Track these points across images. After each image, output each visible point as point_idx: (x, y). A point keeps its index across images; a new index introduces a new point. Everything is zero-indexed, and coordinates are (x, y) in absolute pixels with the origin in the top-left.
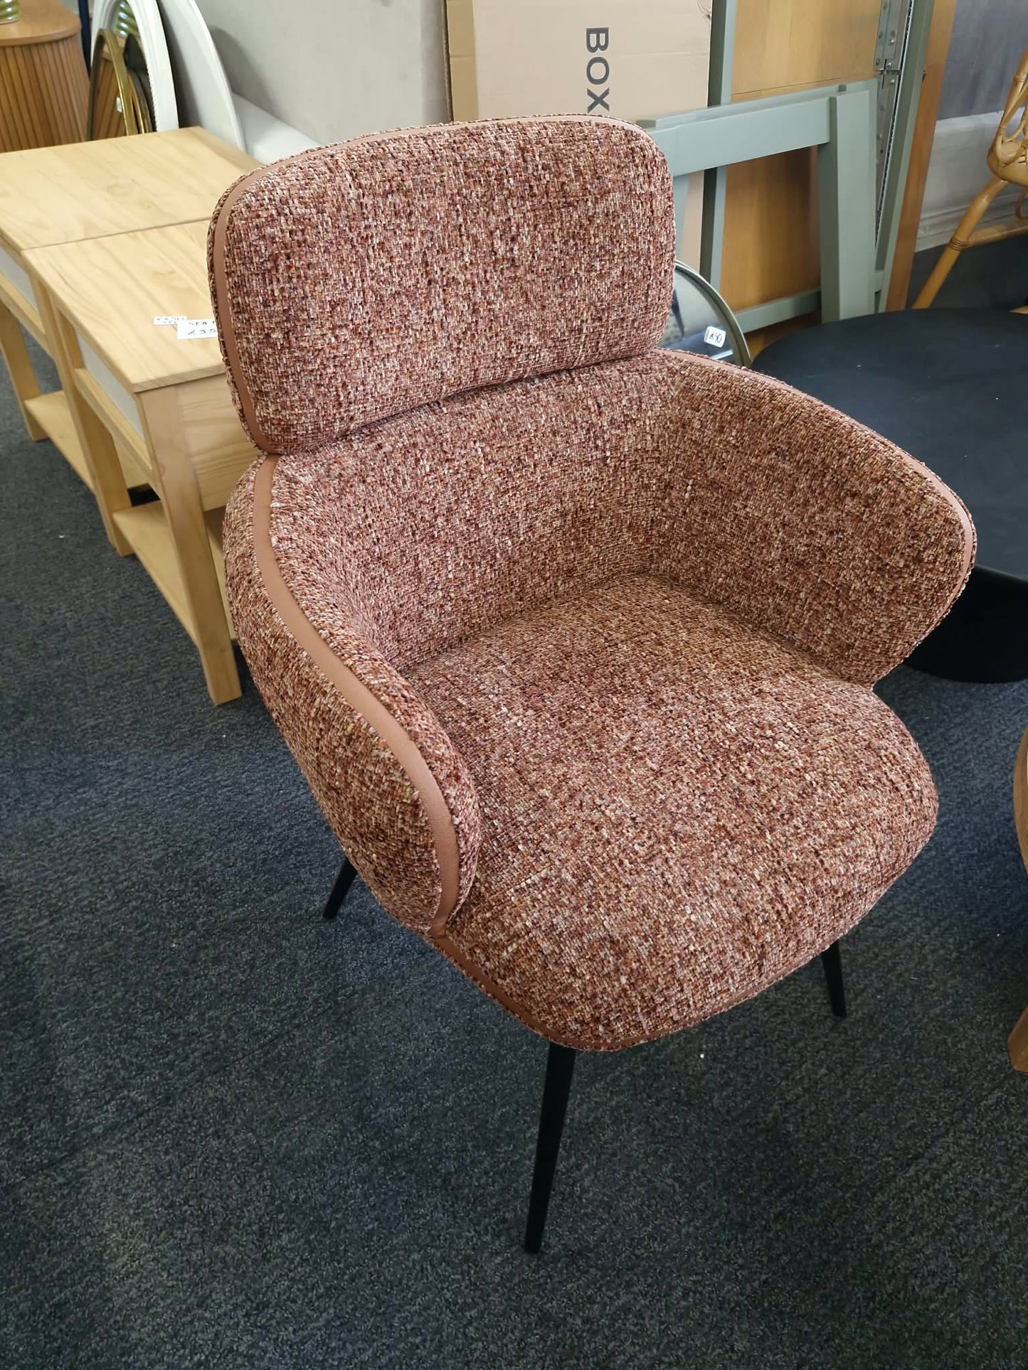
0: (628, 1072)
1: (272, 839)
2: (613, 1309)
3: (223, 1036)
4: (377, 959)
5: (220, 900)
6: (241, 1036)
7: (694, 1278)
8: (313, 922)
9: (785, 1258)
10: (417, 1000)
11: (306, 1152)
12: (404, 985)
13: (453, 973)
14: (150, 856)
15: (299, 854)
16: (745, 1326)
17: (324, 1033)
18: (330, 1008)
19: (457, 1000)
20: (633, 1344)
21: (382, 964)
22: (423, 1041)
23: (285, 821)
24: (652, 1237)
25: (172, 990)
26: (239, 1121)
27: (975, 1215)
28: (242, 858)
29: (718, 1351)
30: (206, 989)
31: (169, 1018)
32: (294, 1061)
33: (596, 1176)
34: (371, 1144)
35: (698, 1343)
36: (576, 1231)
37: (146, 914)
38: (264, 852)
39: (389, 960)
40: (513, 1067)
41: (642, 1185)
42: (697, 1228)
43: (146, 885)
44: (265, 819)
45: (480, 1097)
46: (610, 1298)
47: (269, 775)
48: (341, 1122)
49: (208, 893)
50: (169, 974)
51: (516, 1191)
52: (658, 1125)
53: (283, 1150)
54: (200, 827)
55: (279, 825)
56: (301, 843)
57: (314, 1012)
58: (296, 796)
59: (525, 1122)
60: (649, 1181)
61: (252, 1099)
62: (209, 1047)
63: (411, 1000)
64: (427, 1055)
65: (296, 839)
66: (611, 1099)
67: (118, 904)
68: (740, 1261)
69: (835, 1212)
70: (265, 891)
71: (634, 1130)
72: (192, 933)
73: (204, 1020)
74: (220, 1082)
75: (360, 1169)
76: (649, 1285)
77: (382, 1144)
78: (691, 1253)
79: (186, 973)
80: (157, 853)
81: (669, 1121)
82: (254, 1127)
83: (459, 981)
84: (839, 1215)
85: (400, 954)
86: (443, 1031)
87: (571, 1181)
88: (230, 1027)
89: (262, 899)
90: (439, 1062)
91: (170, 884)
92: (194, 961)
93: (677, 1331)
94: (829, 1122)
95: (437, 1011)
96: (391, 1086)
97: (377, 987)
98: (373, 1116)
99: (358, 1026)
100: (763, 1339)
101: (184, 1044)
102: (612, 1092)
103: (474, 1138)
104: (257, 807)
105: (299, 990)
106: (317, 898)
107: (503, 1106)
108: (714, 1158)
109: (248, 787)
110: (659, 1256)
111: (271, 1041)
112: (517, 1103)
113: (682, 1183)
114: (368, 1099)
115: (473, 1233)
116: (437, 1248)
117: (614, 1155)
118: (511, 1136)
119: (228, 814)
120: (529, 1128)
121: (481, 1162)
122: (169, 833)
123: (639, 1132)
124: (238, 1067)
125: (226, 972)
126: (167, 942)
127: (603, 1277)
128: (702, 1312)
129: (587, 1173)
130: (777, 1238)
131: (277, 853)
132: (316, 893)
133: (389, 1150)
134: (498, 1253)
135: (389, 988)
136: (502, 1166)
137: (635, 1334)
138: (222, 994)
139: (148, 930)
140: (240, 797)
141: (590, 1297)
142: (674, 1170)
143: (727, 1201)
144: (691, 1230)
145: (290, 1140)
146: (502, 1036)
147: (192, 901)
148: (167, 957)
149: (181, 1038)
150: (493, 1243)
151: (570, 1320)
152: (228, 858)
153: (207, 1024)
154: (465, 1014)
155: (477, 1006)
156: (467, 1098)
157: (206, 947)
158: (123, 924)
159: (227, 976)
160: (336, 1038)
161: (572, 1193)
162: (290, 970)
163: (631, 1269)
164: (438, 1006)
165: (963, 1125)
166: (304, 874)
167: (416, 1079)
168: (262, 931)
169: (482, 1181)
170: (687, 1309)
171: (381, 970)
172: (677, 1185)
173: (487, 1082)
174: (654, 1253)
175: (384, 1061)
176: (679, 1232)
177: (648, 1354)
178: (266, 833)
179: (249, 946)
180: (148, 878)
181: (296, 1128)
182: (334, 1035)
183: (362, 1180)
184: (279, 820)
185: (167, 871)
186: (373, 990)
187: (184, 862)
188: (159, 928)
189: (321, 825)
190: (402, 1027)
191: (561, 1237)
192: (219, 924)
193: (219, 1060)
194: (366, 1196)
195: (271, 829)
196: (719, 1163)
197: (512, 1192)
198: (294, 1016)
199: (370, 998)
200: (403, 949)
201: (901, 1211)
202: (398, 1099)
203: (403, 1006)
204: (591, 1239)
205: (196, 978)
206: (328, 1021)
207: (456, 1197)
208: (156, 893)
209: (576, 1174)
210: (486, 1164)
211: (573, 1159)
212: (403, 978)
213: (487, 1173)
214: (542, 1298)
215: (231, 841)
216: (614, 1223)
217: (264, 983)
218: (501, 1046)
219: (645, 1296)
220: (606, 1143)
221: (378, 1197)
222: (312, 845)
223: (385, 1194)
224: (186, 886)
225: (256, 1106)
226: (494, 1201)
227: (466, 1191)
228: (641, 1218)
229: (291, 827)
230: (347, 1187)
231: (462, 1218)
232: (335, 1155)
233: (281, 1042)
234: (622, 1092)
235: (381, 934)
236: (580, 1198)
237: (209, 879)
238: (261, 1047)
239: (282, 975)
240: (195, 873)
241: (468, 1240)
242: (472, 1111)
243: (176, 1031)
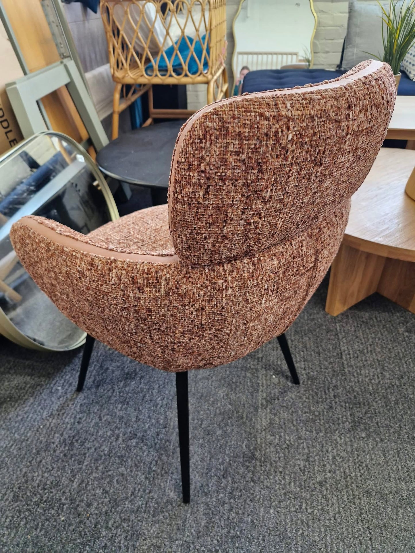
0: (262, 399)
1: (59, 446)
2: (331, 461)
3: (125, 525)
4: (151, 444)
5: (63, 484)
6: (133, 517)
7: (337, 432)
8: (112, 456)
9: (347, 405)
11: (203, 524)
12: (170, 442)
14: (7, 499)
15: (77, 441)
16: (359, 430)
17: (162, 484)
18: (154, 474)
19: (193, 429)
20: (345, 463)
21: (155, 444)
22: (198, 451)
23: (57, 435)
24: (317, 433)
25: (83, 533)
26: (167, 543)
27: (365, 355)
28: (53, 463)
29: (361, 442)
30: (97, 518)
31: (94, 543)
32: (162, 504)
33: (288, 434)
34: (220, 497)
35: (356, 445)
36: (300, 453)
37: (34, 521)
38: (61, 453)
39: (156, 440)
40: (233, 430)
41: (300, 423)
42: (323, 419)
43: (20, 512)
44: (46, 441)
45: (234, 448)
46: (328, 459)
47: (28, 426)
48: (202, 503)
49: (54, 488)
50: (74, 530)
51: (274, 461)
52: (285, 404)
53: (194, 533)
54: (19, 469)
55: (55, 438)
56: (73, 436)
57: (150, 482)
58: (50, 423)
59: (254, 440)
60: (300, 420)
61: (163, 531)
62: (124, 534)
64: (204, 454)
65: (69, 437)
66: (267, 411)
67: (14, 531)
68: (340, 416)
70: (79, 464)
71: (282, 412)
72: (65, 507)
73: (110, 528)
74: (144, 540)
75: (226, 508)
76: (331, 445)
77: (223, 493)
78: (330, 426)
79: (81, 522)
80: (9, 496)
81: (286, 400)
82: (175, 539)
84: (344, 383)
85: (158, 435)
87: (283, 442)
88: (124, 519)
89: (81, 468)
90: (210, 452)
91: (31, 500)
92: (79, 515)
93: (349, 449)
94: (317, 363)
96: (204, 475)
97: (163, 452)
98: (210, 489)
99: (171, 470)
100: (365, 428)
101: (112, 544)
102: (265, 408)
103: (246, 461)
104: (37, 441)
105: (135, 481)
106: (103, 447)
107: (243, 443)
108: (306, 398)
109: (23, 438)
111: (146, 507)
112: (245, 438)
113: (307, 412)
114: (202, 486)
115: (278, 486)
116: (274, 501)
117: (285, 423)
118: (255, 449)
119: (26, 454)
120: (257, 441)
121: (256, 465)
122: (5, 484)
123: (283, 411)
124: (144, 528)
125: (98, 505)
126: (58, 520)
127: (320, 457)
128: (348, 437)
129: (284, 435)
130: (340, 402)
131: (67, 448)
132: (101, 446)
133: (227, 492)
134: (290, 483)
135: (167, 448)
136: (263, 459)
137: (343, 461)
138: (106, 513)
139: (43, 525)
140: (24, 444)
141: (323, 465)
142: (302, 411)
143: (321, 405)
144: (323, 421)
145: (193, 527)
146: (219, 425)
147: (50, 497)
148: (65, 526)
149: (109, 544)
150: (285, 481)
151: (326, 476)
152: (47, 468)
153: (113, 529)
155: (201, 424)
156: (231, 452)
157: (78, 506)
158: (28, 534)
159: (100, 505)
160: (168, 481)
161: (288, 445)
162: (123, 479)
163: (323, 447)
165: (340, 338)
167: (209, 464)
168: (95, 478)
169: (263, 469)
170: (345, 441)
171: (158, 446)
172: (307, 414)
173: (231, 442)
174: (323, 436)
176: (321, 425)
177: (351, 461)
178: (53, 446)
179: (96, 488)
180: (17, 508)
181: (190, 521)
182: (166, 481)
183: (231, 510)
184: (53, 437)
185: (23, 497)
186: (162, 455)
187: (27, 487)
188: (47, 520)
189: (74, 423)
191: (299, 459)
192: (73, 493)
193: (134, 534)
194: (237, 513)
195: (53, 443)
196: (309, 398)
197: (274, 463)
198: (144, 491)
199: (164, 458)
200: (157, 432)
201: (353, 368)
202: (211, 476)
204: (306, 451)
205: (88, 519)
206: (158, 479)
207: (262, 482)
208: (29, 510)
209: (282, 439)
210: (258, 464)
211: (277, 436)
212: (168, 441)
213: (261, 466)
214: (314, 480)
215: (41, 461)
216: (306, 440)
217: (118, 493)
218: (222, 428)
219: (333, 449)
220: (279, 422)
221: (241, 509)
222: (79, 433)
223: (242, 505)
224: (40, 494)
225: (168, 532)
226: (272, 470)
227: (262, 477)
228: (310, 432)
229: (62, 435)
230: (228, 518)
231: (271, 485)
232: (213, 514)
233: (150, 503)
234: (267, 406)
235: (143, 436)
236: (291, 444)
237: (48, 482)
238: (145, 512)
239: (123, 483)
240: (38, 486)
241: (279, 489)
242: (237, 454)
243: (103, 544)
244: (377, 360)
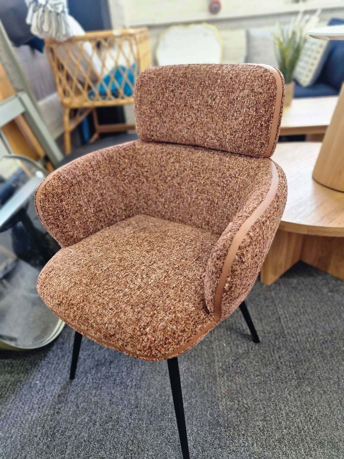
0: (219, 368)
1: (41, 438)
2: (285, 418)
7: (286, 390)
8: (92, 441)
9: (291, 364)
10: (152, 419)
12: (143, 421)
13: (151, 401)
15: (58, 431)
16: (305, 385)
18: (131, 454)
19: (162, 405)
20: (298, 418)
21: (130, 424)
22: (168, 426)
23: (38, 428)
24: (270, 394)
27: (299, 317)
29: (308, 396)
33: (245, 398)
35: (304, 400)
36: (258, 414)
38: (44, 445)
39: (130, 420)
40: (197, 401)
41: (254, 387)
42: (273, 380)
44: (30, 436)
45: (200, 418)
46: (282, 417)
47: (11, 423)
52: (239, 371)
55: (38, 432)
56: (54, 427)
58: (32, 417)
59: (216, 408)
60: (254, 384)
63: (151, 422)
64: (174, 428)
65: (50, 428)
66: (224, 378)
68: (287, 375)
69: (285, 344)
71: (237, 378)
76: (283, 403)
78: (279, 386)
81: (240, 367)
83: (156, 401)
84: (286, 344)
85: (131, 415)
86: (170, 417)
87: (242, 406)
93: (299, 404)
95: (161, 414)
97: (137, 431)
99: (146, 447)
100: (310, 383)
102: (222, 377)
103: (212, 429)
104: (21, 436)
106: (83, 434)
107: (207, 412)
108: (256, 362)
109: (7, 435)
110: (276, 395)
112: (209, 407)
113: (259, 375)
115: (243, 448)
117: (241, 388)
118: (218, 416)
119: (11, 451)
120: (219, 408)
121: (221, 431)
123: (238, 377)
127: (275, 415)
128: (296, 394)
129: (242, 399)
130: (285, 362)
131: (49, 439)
132: (80, 433)
134: (253, 444)
135: (141, 427)
136: (226, 425)
137: (295, 416)
140: (9, 441)
141: (279, 423)
142: (254, 375)
143: (270, 367)
144: (273, 382)
150: (249, 443)
151: (283, 433)
154: (169, 406)
155: (168, 400)
156: (198, 423)
161: (246, 408)
163: (276, 406)
164: (160, 413)
165: (277, 304)
166: (68, 434)
169: (228, 434)
170: (294, 397)
171: (132, 426)
172: (259, 377)
173: (196, 412)
174: (275, 396)
175: (166, 445)
176: (272, 385)
177: (302, 416)
178: (36, 439)
189: (54, 414)
190: (158, 430)
191: (257, 420)
195: (36, 436)
196: (258, 362)
197: (236, 427)
199: (139, 436)
200: (130, 413)
201: (291, 330)
203: (151, 426)
204: (263, 411)
207: (228, 447)
209: (241, 403)
210: (223, 430)
211: (236, 401)
212: (140, 419)
213: (226, 431)
214: (273, 438)
216: (261, 401)
219: (285, 406)
220: (236, 388)
222: (59, 423)
226: (236, 434)
227: (228, 442)
228: (263, 393)
229: (44, 427)
234: (224, 374)
235: (118, 418)
236: (249, 407)
242: (203, 423)
244: (310, 319)
